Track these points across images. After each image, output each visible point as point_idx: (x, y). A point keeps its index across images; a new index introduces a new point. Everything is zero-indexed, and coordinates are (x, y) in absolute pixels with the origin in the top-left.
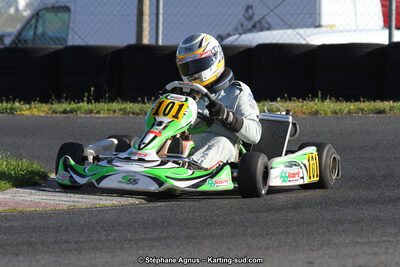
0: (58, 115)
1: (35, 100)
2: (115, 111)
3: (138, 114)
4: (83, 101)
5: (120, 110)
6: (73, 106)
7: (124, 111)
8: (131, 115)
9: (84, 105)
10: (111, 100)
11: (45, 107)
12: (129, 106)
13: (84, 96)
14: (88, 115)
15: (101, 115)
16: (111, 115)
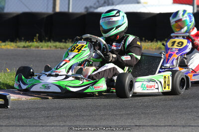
0: (21, 49)
1: (7, 40)
2: (50, 47)
3: (63, 48)
4: (33, 41)
5: (54, 46)
6: (28, 44)
7: (56, 47)
8: (59, 49)
9: (35, 44)
10: (49, 40)
11: (13, 44)
12: (57, 44)
13: (34, 39)
14: (37, 49)
15: (44, 49)
16: (49, 48)
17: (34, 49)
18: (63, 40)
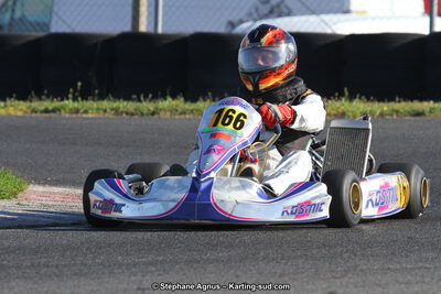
0: (38, 114)
1: (11, 97)
2: (105, 111)
3: (132, 114)
4: (68, 99)
5: (112, 109)
6: (56, 104)
7: (116, 111)
8: (124, 115)
9: (69, 103)
10: (102, 97)
11: (23, 105)
12: (123, 105)
13: (68, 93)
14: (74, 115)
15: (90, 115)
16: (101, 115)
17: (67, 115)
18: (134, 96)
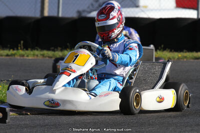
0: (4, 57)
2: (37, 56)
4: (18, 49)
7: (43, 55)
8: (47, 58)
14: (22, 58)
16: (36, 58)
17: (19, 58)
